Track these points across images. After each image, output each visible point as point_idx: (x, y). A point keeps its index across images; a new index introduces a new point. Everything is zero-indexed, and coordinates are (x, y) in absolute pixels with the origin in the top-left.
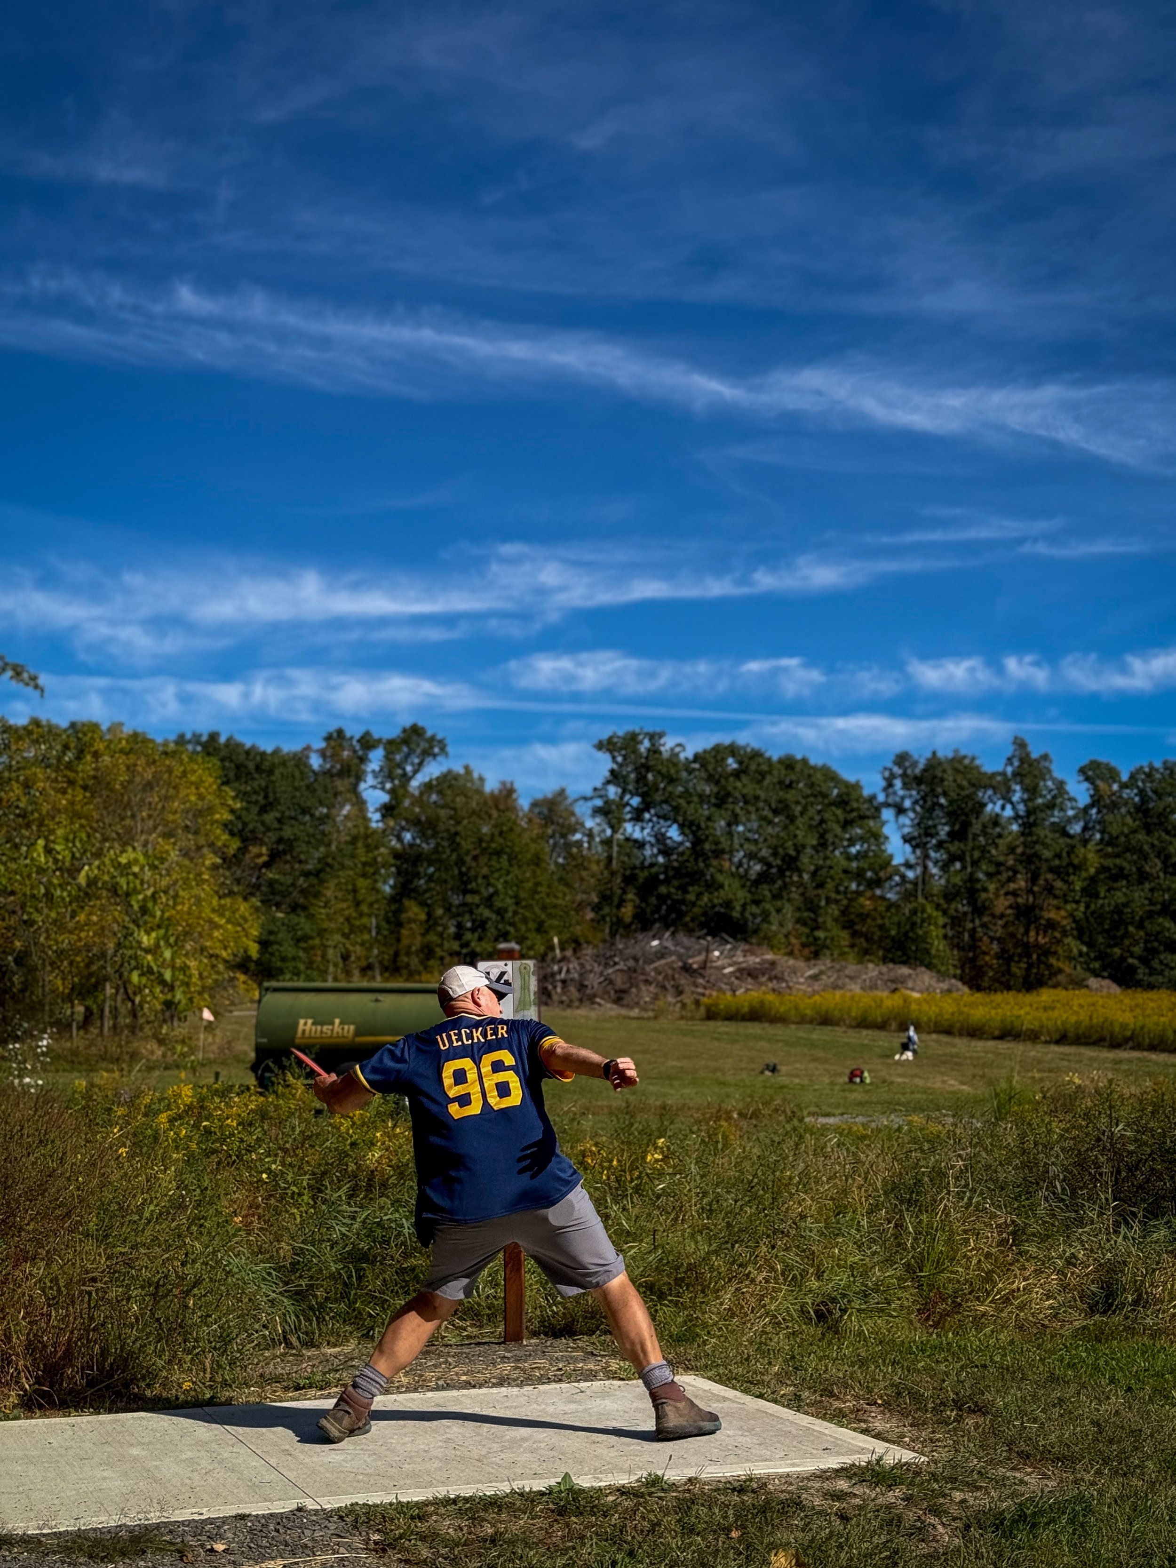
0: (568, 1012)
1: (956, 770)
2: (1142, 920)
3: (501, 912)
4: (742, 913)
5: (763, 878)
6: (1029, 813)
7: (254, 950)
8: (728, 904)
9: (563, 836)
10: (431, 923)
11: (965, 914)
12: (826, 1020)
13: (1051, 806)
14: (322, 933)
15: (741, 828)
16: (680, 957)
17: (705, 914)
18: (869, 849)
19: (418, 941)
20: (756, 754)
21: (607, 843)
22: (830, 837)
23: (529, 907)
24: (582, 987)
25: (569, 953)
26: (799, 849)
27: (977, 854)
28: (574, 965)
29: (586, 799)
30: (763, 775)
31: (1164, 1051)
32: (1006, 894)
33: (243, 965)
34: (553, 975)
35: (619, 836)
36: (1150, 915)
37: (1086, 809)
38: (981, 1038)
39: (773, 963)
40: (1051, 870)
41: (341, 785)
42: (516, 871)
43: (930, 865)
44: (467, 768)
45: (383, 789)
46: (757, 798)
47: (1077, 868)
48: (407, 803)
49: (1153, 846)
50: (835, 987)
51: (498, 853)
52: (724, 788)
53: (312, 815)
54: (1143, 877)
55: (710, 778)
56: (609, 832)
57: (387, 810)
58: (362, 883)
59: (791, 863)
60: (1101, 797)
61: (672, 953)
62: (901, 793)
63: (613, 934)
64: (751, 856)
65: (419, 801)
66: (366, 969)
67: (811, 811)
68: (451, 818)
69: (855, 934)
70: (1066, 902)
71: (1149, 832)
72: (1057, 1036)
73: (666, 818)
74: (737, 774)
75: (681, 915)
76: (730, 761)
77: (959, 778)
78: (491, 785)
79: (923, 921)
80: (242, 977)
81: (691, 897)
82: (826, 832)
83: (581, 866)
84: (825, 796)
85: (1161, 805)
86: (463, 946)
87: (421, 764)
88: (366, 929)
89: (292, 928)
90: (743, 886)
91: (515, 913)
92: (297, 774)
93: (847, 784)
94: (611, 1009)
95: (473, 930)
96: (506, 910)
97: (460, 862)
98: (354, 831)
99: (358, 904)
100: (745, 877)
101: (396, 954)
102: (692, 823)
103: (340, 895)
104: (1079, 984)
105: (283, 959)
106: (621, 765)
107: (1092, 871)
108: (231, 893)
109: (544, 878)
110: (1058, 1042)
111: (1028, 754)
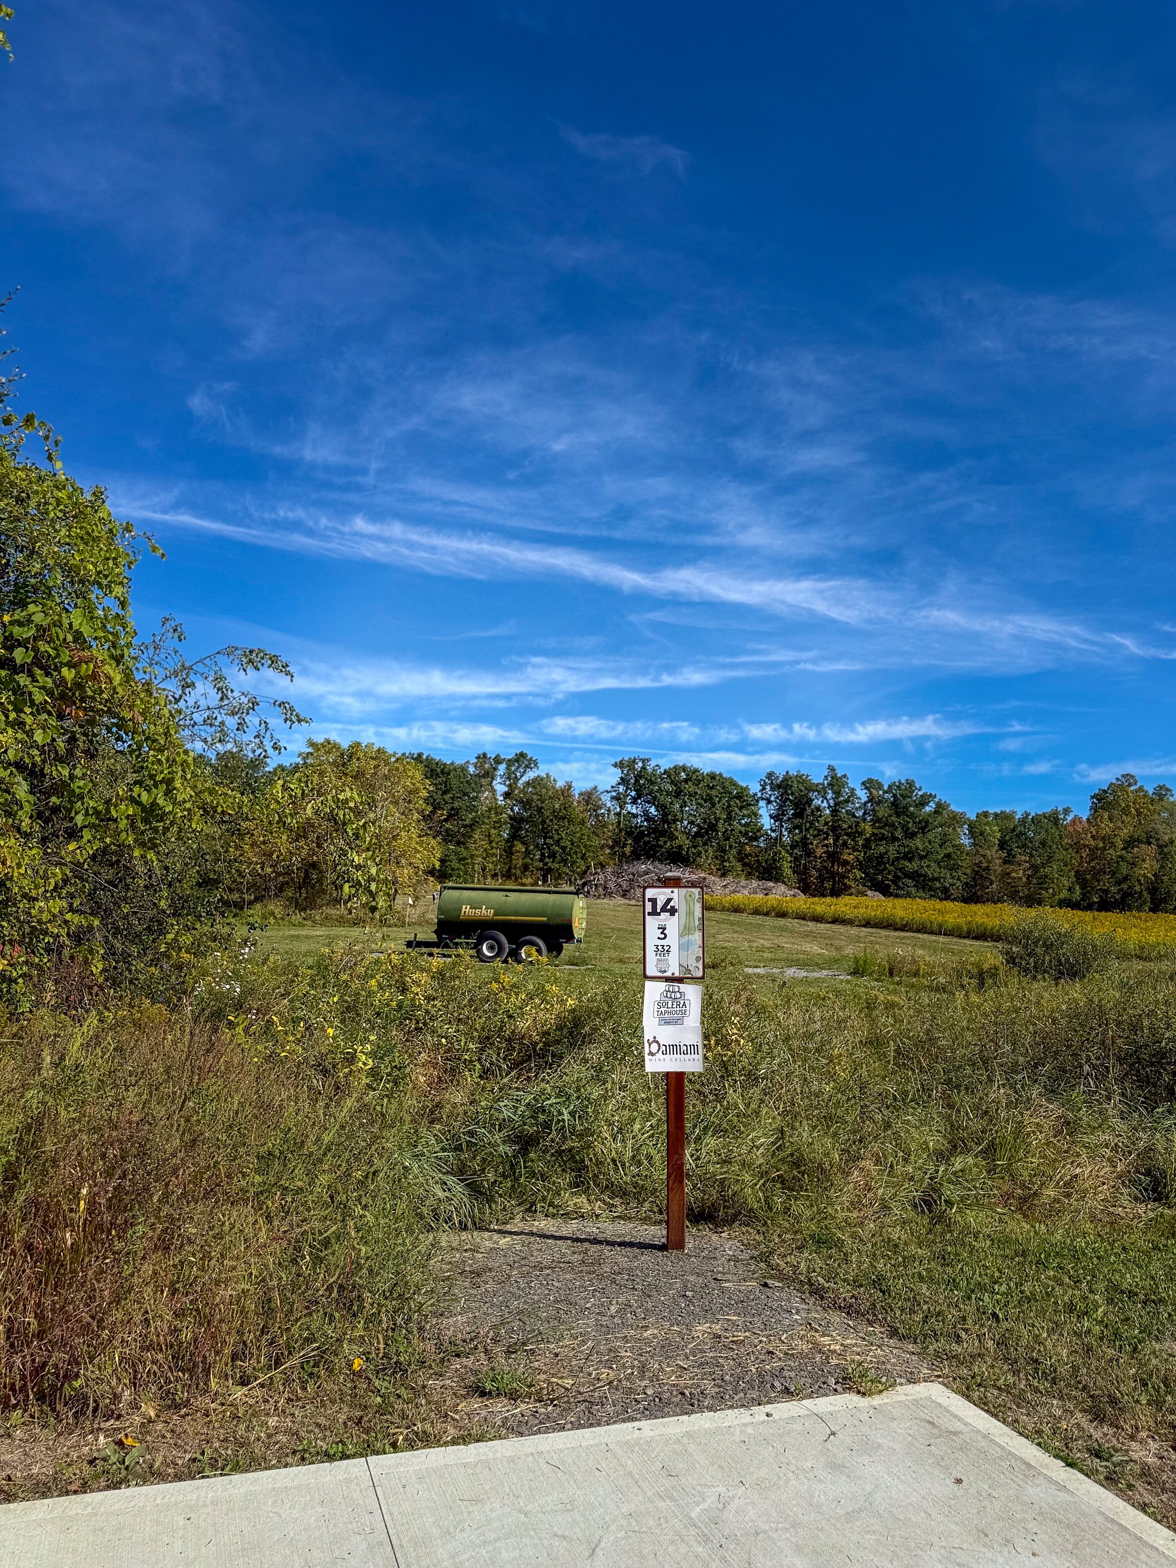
0: (598, 901)
1: (799, 782)
2: (893, 861)
3: (564, 848)
4: (687, 852)
5: (698, 834)
6: (836, 805)
7: (437, 865)
8: (680, 847)
9: (595, 811)
10: (528, 853)
11: (801, 856)
12: (737, 910)
13: (847, 801)
14: (472, 857)
15: (687, 809)
16: (656, 874)
17: (667, 852)
18: (751, 821)
19: (520, 862)
20: (696, 771)
21: (618, 814)
22: (733, 814)
23: (578, 846)
24: (605, 888)
25: (599, 871)
26: (717, 819)
27: (808, 825)
28: (601, 876)
29: (607, 792)
30: (699, 781)
31: (925, 933)
32: (823, 846)
33: (431, 872)
34: (590, 881)
35: (624, 812)
36: (898, 859)
37: (865, 804)
38: (821, 923)
39: (705, 878)
40: (847, 834)
41: (484, 781)
42: (571, 827)
43: (783, 830)
44: (547, 774)
45: (505, 784)
46: (696, 793)
47: (861, 834)
48: (517, 792)
49: (900, 823)
50: (734, 892)
51: (563, 818)
52: (679, 788)
53: (469, 796)
54: (894, 839)
55: (672, 782)
56: (618, 810)
57: (507, 795)
58: (493, 831)
59: (713, 827)
60: (873, 798)
61: (653, 872)
62: (770, 793)
63: (620, 861)
64: (692, 823)
65: (522, 791)
66: (494, 876)
67: (724, 801)
68: (539, 800)
69: (744, 865)
70: (854, 851)
71: (898, 816)
72: (863, 923)
73: (649, 802)
74: (686, 781)
75: (656, 852)
76: (683, 774)
77: (800, 786)
78: (560, 784)
79: (780, 859)
80: (432, 879)
81: (661, 843)
82: (731, 811)
83: (604, 826)
84: (730, 793)
85: (905, 802)
86: (544, 865)
87: (524, 772)
88: (494, 855)
89: (457, 853)
90: (688, 838)
91: (571, 849)
92: (462, 775)
93: (742, 788)
94: (620, 901)
95: (549, 857)
96: (566, 847)
97: (544, 822)
98: (490, 805)
99: (491, 842)
100: (689, 834)
101: (510, 868)
102: (662, 805)
103: (482, 837)
104: (864, 894)
105: (453, 869)
106: (626, 775)
107: (868, 835)
108: (427, 834)
109: (586, 831)
110: (864, 926)
111: (836, 775)
